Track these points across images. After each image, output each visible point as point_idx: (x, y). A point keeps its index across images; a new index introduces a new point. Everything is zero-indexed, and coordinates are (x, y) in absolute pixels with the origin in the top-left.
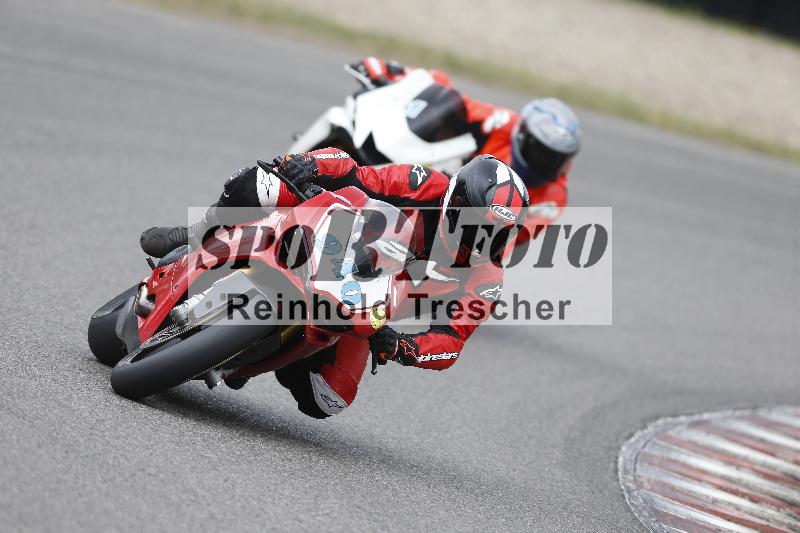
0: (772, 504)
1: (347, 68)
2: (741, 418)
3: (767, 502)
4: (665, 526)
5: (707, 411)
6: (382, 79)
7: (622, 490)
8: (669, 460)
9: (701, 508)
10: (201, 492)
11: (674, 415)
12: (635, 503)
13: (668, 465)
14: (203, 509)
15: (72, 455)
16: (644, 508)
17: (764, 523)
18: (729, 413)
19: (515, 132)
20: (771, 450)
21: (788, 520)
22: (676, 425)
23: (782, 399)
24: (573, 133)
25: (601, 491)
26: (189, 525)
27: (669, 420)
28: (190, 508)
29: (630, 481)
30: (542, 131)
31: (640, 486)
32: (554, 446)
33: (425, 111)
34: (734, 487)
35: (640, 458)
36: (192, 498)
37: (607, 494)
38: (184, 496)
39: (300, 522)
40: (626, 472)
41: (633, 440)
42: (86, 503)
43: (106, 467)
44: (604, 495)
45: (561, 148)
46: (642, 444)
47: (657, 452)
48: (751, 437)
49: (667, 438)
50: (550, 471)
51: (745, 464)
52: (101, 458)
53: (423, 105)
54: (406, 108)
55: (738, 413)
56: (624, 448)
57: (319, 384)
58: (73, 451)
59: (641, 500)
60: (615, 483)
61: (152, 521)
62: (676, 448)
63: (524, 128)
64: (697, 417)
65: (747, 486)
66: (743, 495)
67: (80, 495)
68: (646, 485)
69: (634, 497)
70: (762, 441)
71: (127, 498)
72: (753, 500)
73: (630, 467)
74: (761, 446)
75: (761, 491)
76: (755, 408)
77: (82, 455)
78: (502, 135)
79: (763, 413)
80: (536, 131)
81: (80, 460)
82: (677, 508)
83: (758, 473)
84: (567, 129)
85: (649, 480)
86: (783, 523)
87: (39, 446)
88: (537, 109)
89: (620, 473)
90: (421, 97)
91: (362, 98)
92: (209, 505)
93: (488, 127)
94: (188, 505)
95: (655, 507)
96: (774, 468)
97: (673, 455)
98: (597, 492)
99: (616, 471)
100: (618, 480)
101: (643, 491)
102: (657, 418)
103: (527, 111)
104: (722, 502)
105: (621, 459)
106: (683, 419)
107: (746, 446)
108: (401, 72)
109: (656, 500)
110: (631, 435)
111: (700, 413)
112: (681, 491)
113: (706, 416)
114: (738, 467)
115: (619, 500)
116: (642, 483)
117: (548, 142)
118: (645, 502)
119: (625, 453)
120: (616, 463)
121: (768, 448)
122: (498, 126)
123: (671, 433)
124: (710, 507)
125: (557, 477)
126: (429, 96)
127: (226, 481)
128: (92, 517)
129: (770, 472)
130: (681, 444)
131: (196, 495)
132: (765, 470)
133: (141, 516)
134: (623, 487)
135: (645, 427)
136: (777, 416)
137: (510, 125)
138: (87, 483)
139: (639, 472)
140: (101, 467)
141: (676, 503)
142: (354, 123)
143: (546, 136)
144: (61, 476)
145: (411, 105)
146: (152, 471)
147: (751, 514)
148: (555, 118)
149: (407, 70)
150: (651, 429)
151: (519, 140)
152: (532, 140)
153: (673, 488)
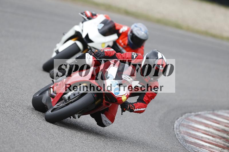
0: (219, 138)
1: (80, 14)
2: (210, 113)
3: (217, 137)
4: (188, 144)
5: (200, 111)
6: (91, 17)
7: (175, 134)
8: (189, 126)
9: (198, 139)
10: (55, 135)
11: (191, 112)
12: (179, 138)
13: (189, 127)
14: (55, 139)
15: (18, 124)
16: (182, 139)
17: (216, 143)
18: (206, 112)
19: (129, 33)
20: (218, 122)
21: (223, 143)
22: (190, 116)
23: (221, 108)
24: (146, 33)
25: (169, 134)
26: (51, 144)
27: (189, 114)
28: (52, 139)
29: (178, 131)
30: (137, 33)
31: (181, 133)
32: (156, 121)
33: (103, 27)
34: (207, 133)
35: (181, 125)
36: (52, 136)
37: (171, 135)
38: (50, 136)
39: (83, 143)
40: (176, 129)
41: (178, 120)
42: (22, 138)
43: (27, 127)
44: (170, 135)
45: (143, 38)
46: (181, 121)
47: (185, 123)
48: (212, 119)
49: (189, 119)
50: (155, 129)
51: (211, 126)
52: (26, 125)
53: (103, 25)
54: (98, 26)
55: (209, 112)
56: (176, 122)
57: (104, 117)
58: (18, 123)
59: (181, 137)
60: (173, 132)
61: (41, 143)
62: (191, 122)
63: (132, 32)
64: (197, 113)
65: (211, 133)
66: (210, 135)
67: (20, 136)
68: (182, 132)
69: (179, 136)
70: (216, 120)
71: (34, 136)
72: (213, 137)
73: (178, 127)
74: (215, 121)
75: (215, 134)
76: (214, 110)
77: (21, 124)
78: (125, 34)
79: (216, 112)
80: (135, 33)
81: (20, 126)
82: (191, 139)
83: (214, 129)
84: (145, 32)
85: (183, 131)
86: (221, 144)
87: (8, 122)
88: (136, 26)
89: (175, 129)
90: (102, 23)
91: (85, 23)
92: (57, 138)
93: (121, 31)
94: (51, 138)
95: (185, 139)
96: (219, 128)
97: (190, 124)
98: (168, 134)
99: (174, 128)
100: (174, 131)
101: (181, 134)
102: (185, 113)
103: (133, 27)
104: (204, 137)
105: (175, 125)
106: (193, 114)
107: (211, 121)
108: (95, 15)
109: (185, 137)
110: (178, 118)
111: (198, 112)
112: (193, 134)
113: (199, 113)
114: (209, 127)
115: (175, 137)
116: (181, 132)
117: (139, 36)
118: (182, 137)
119: (176, 124)
120: (174, 126)
121: (217, 122)
122: (124, 31)
123: (190, 118)
124: (201, 139)
125: (157, 130)
126: (104, 22)
127: (62, 131)
128: (24, 142)
129: (218, 129)
130: (192, 121)
131: (53, 135)
132: (216, 128)
133: (38, 141)
134: (176, 133)
135: (182, 116)
136: (220, 113)
137: (128, 31)
138: (22, 132)
139: (180, 129)
140: (26, 128)
141: (191, 138)
142: (82, 30)
143: (138, 34)
144: (14, 130)
145: (99, 25)
146: (41, 129)
147: (212, 141)
148: (141, 29)
149: (97, 15)
150: (184, 117)
151: (130, 35)
152: (134, 35)
153: (190, 133)
